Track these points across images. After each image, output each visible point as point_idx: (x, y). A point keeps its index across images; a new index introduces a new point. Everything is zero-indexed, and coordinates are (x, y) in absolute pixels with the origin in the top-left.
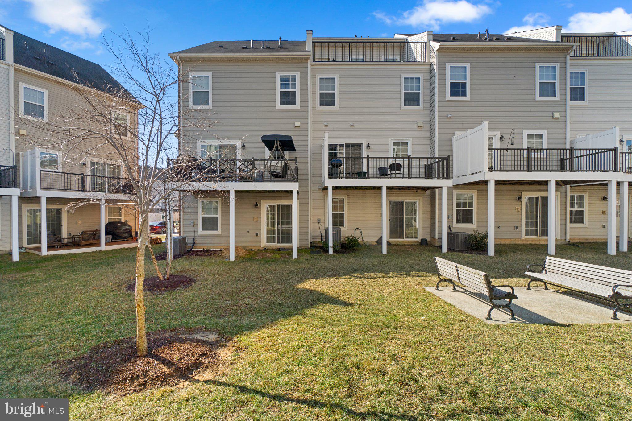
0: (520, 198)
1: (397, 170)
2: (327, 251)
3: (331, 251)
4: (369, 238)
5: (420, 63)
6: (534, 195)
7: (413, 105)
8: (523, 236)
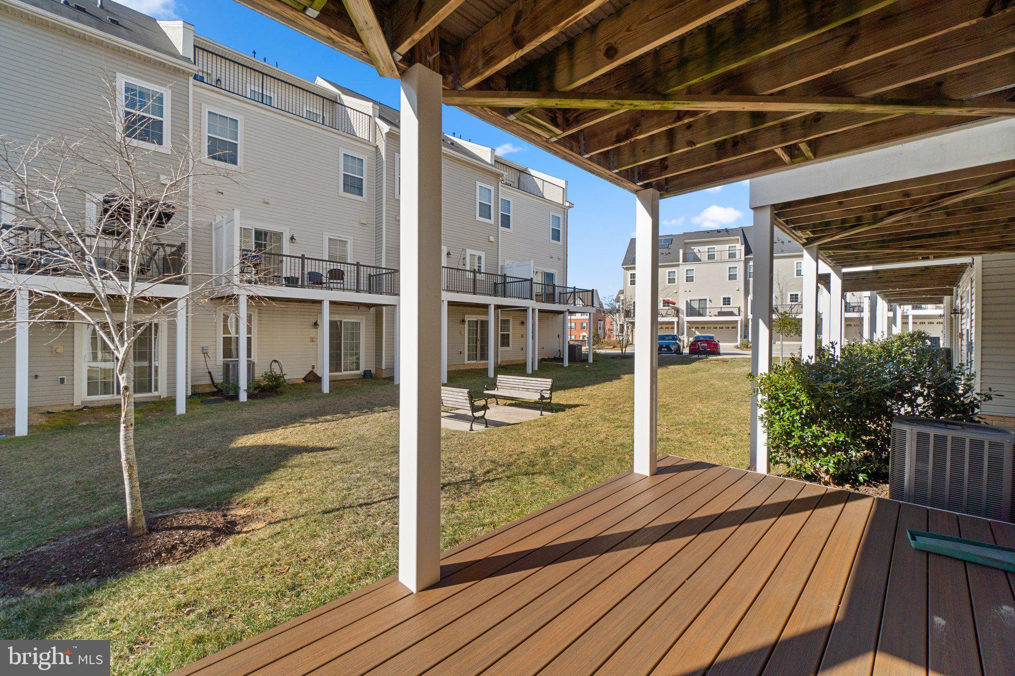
0: (463, 321)
1: (335, 279)
2: (236, 397)
3: (243, 397)
4: (294, 373)
5: (362, 140)
6: (474, 318)
7: (354, 193)
8: (466, 362)
